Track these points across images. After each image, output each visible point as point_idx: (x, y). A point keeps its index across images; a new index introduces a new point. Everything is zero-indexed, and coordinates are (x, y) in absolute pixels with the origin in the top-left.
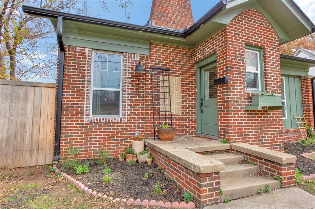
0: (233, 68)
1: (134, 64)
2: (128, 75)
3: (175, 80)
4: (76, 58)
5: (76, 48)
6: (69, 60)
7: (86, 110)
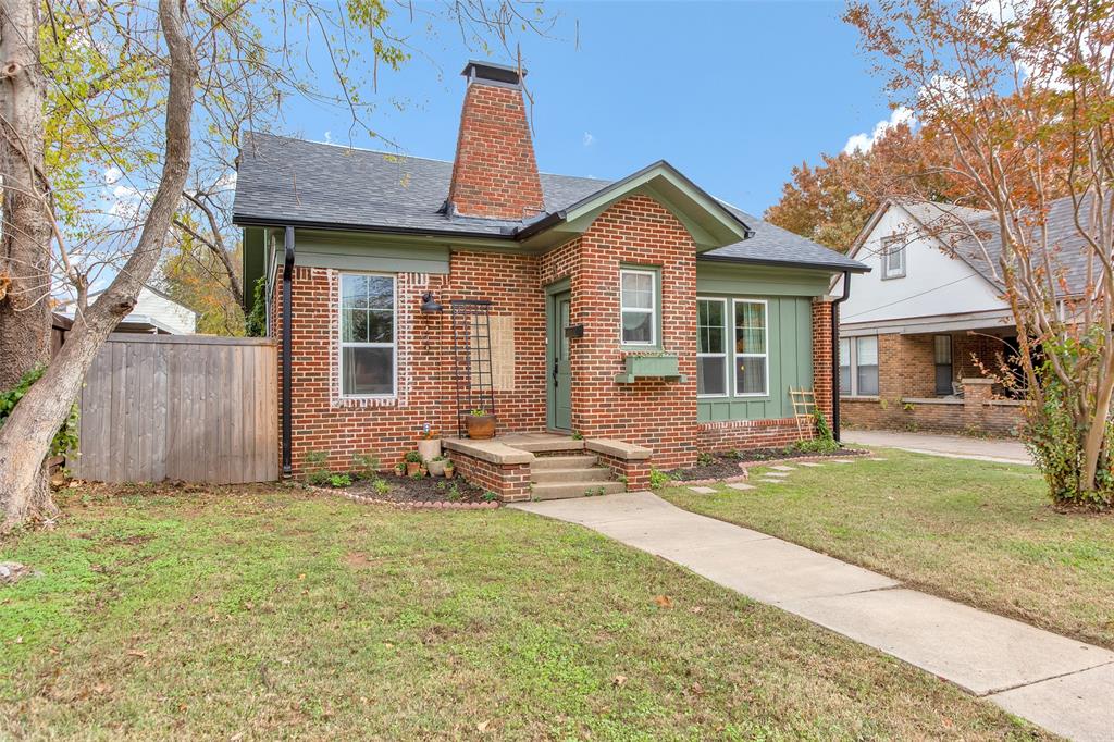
0: (594, 309)
1: (420, 294)
2: (409, 317)
3: (502, 323)
4: (310, 288)
5: (309, 271)
6: (298, 293)
7: (333, 384)
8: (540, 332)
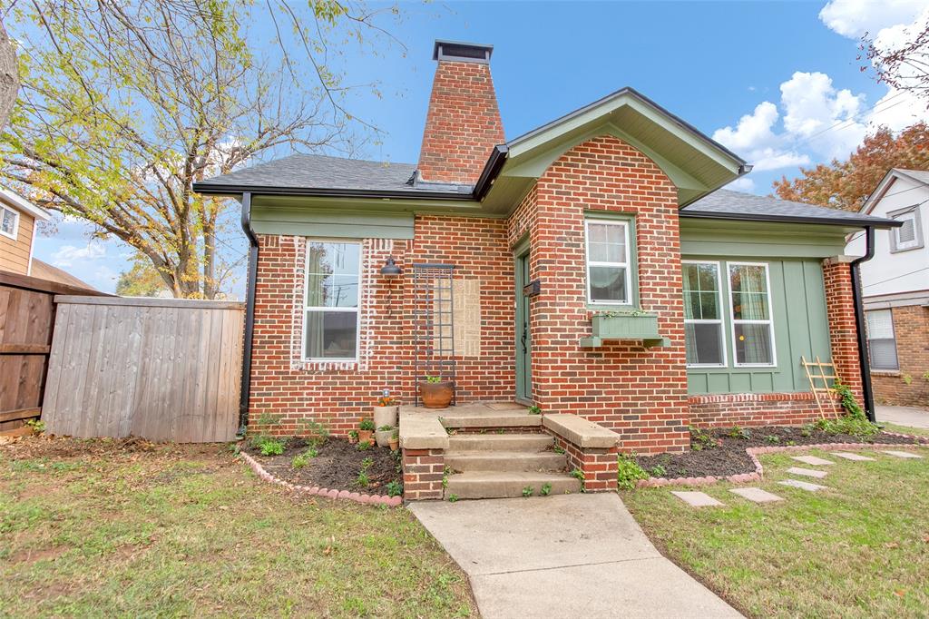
0: (552, 262)
1: (384, 259)
3: (467, 286)
4: (278, 255)
5: (277, 239)
6: (266, 260)
7: (294, 347)
8: (509, 296)
